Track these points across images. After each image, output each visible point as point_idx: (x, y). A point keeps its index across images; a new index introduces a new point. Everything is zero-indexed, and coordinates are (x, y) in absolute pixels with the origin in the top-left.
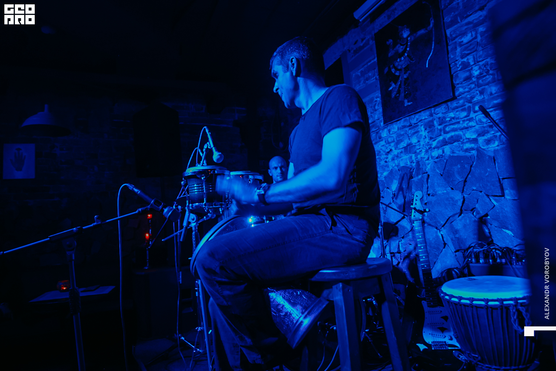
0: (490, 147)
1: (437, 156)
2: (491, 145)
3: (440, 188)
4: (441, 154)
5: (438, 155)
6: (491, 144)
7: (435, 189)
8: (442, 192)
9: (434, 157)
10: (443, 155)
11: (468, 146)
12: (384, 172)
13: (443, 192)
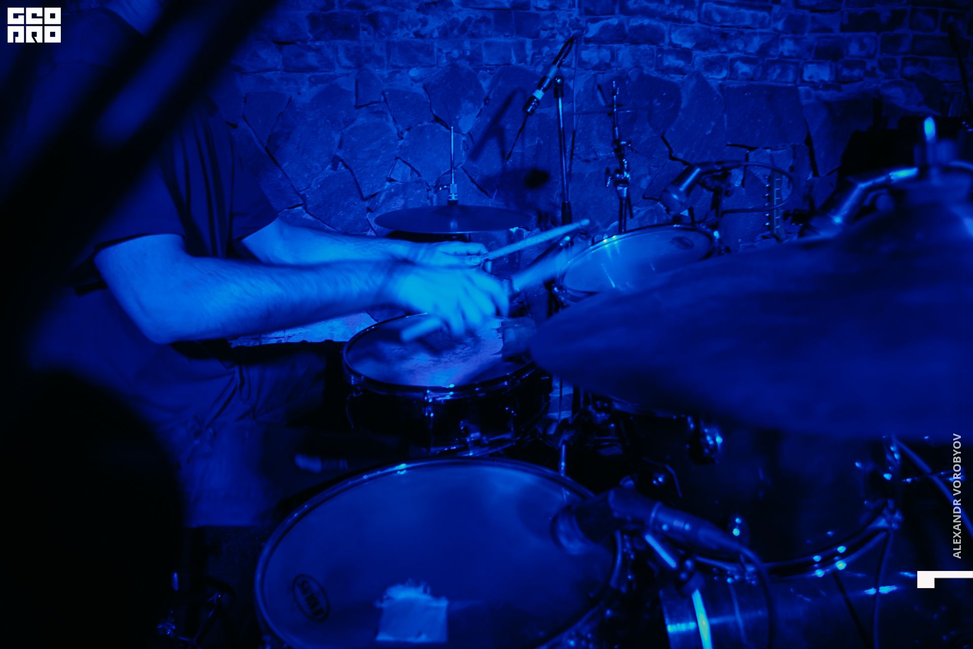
0: (710, 77)
1: (596, 62)
2: (712, 74)
3: (602, 145)
4: (608, 61)
5: (600, 61)
6: (714, 72)
7: (592, 146)
8: (607, 153)
9: (586, 63)
10: (613, 64)
11: (671, 61)
12: (410, 68)
13: (609, 154)
